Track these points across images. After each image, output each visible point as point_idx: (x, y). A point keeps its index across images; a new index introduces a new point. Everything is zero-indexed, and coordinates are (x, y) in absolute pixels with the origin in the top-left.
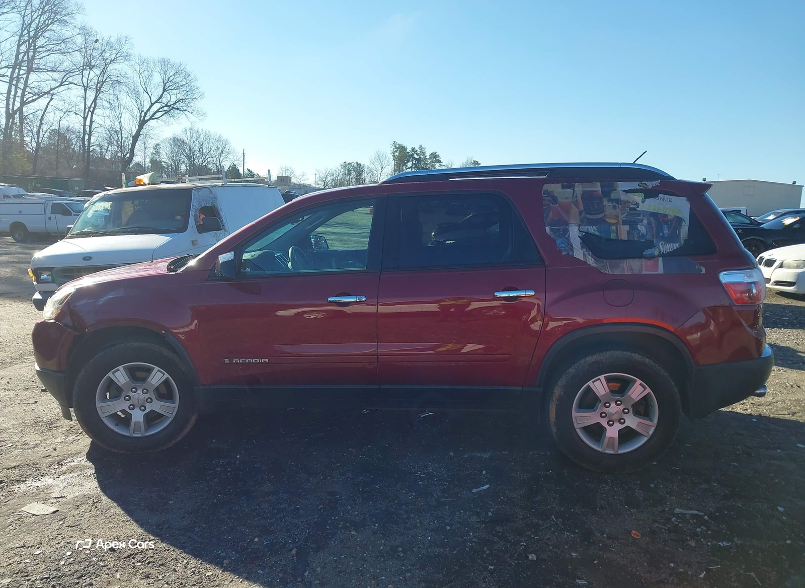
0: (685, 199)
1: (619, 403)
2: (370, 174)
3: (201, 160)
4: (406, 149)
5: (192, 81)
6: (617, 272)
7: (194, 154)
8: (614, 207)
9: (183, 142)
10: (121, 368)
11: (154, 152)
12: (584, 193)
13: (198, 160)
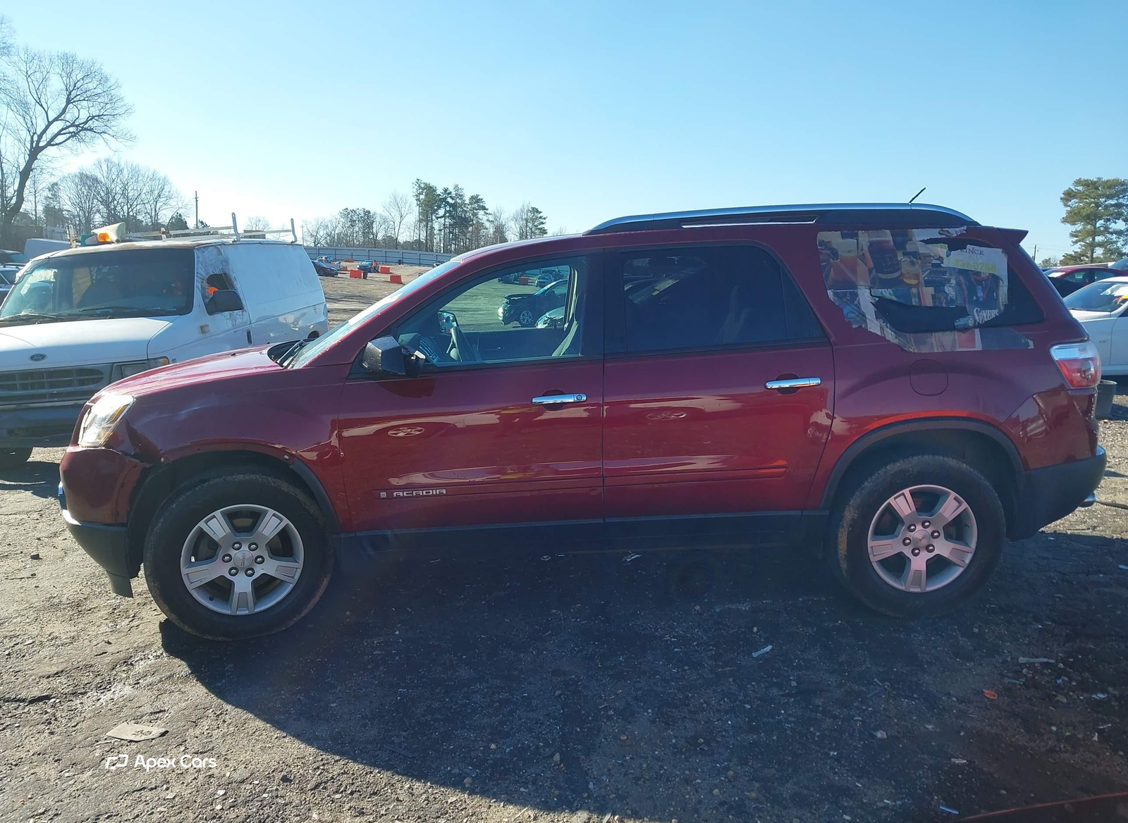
0: (1000, 250)
1: (927, 524)
2: (383, 226)
3: (125, 208)
4: (435, 191)
5: (113, 88)
6: (925, 350)
7: (114, 199)
8: (913, 263)
9: (96, 180)
10: (218, 513)
11: (50, 196)
12: (871, 244)
13: (122, 208)
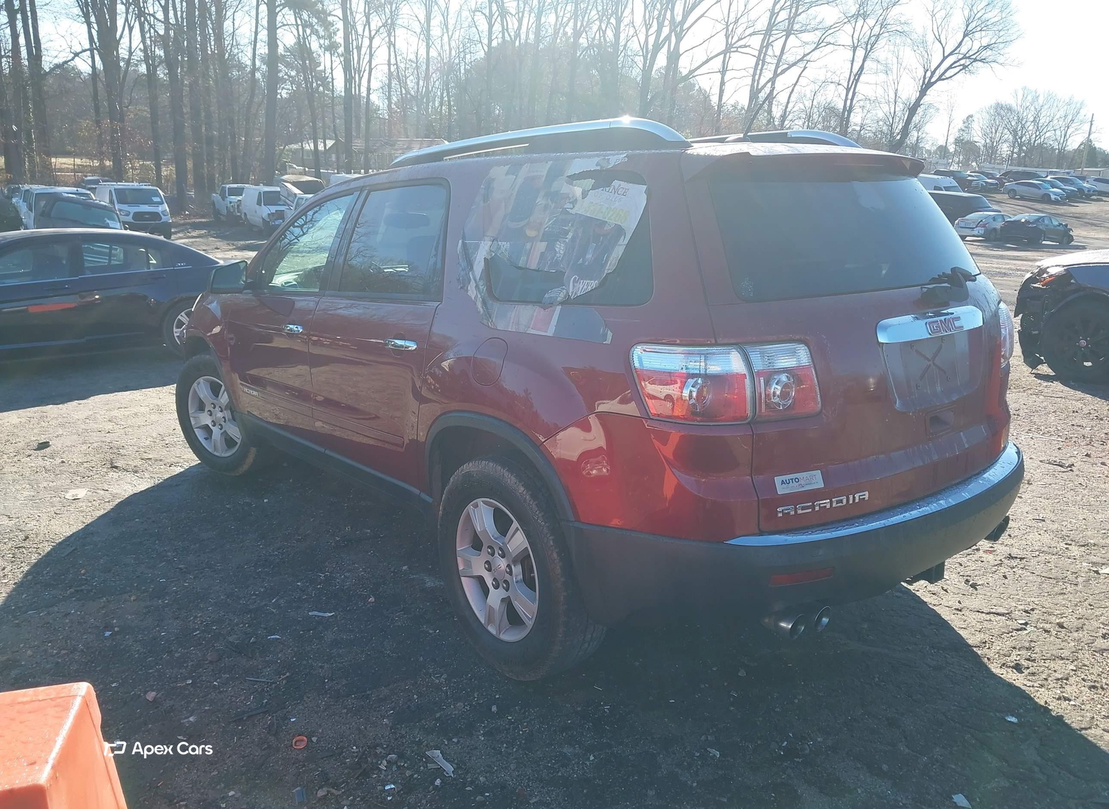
3: (1034, 136)
5: (1011, 14)
7: (1023, 127)
11: (964, 128)
12: (525, 181)
13: (1030, 136)
